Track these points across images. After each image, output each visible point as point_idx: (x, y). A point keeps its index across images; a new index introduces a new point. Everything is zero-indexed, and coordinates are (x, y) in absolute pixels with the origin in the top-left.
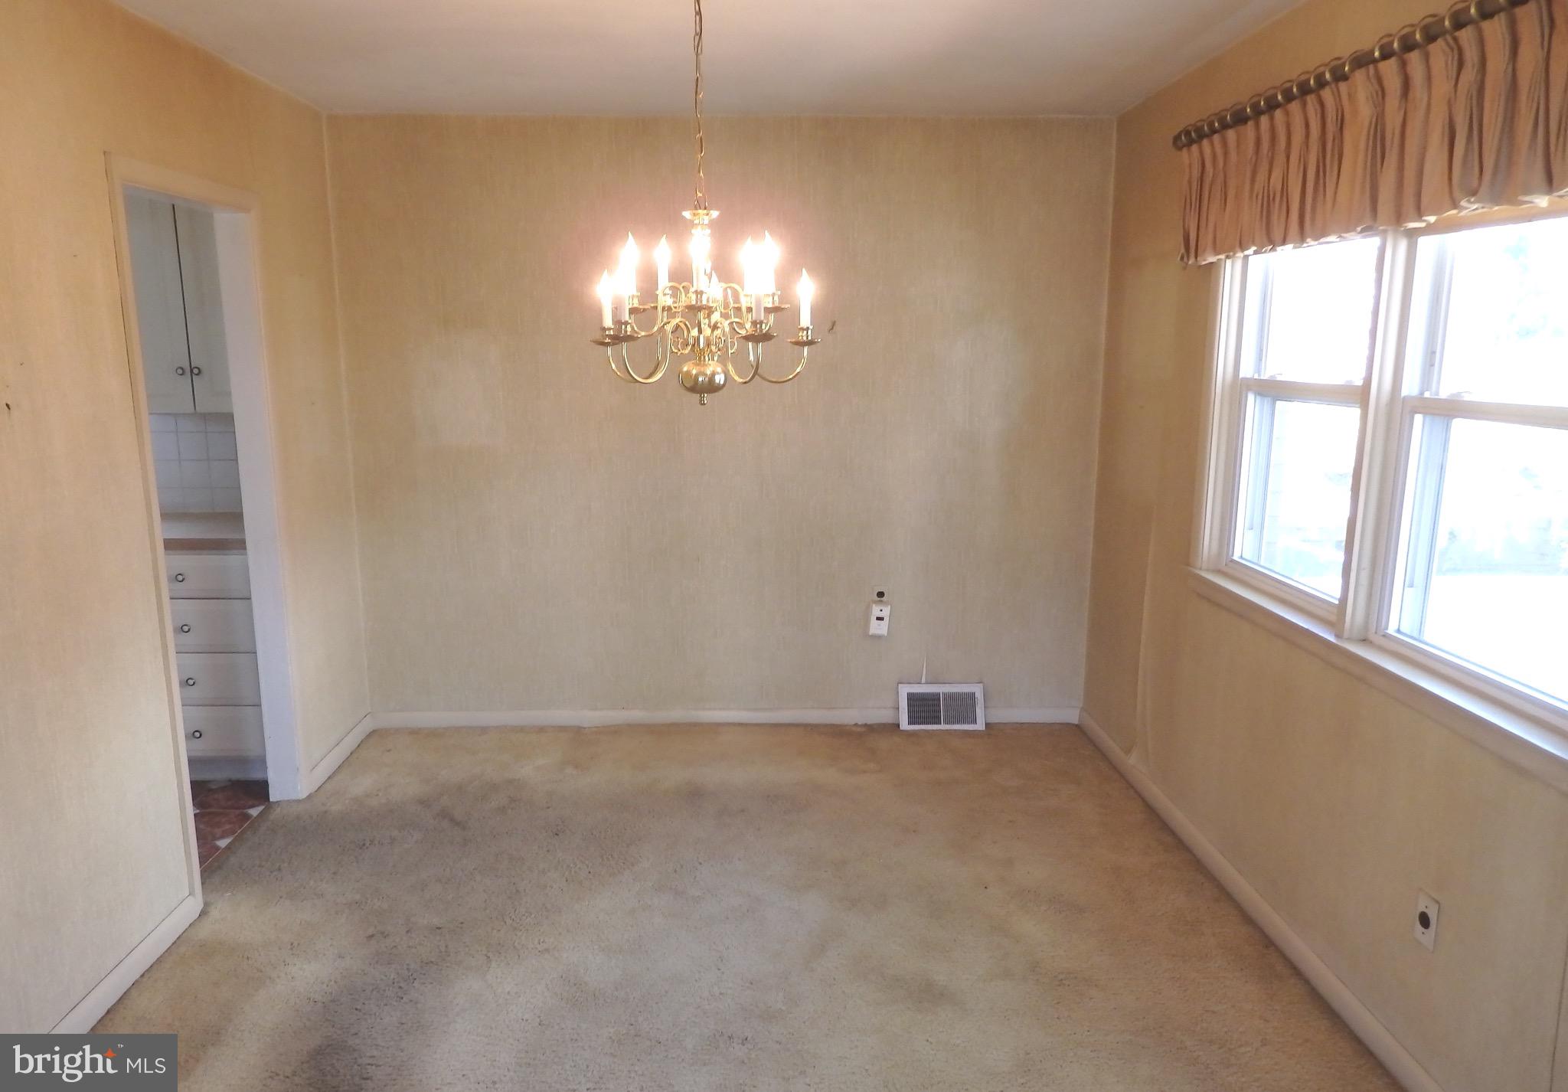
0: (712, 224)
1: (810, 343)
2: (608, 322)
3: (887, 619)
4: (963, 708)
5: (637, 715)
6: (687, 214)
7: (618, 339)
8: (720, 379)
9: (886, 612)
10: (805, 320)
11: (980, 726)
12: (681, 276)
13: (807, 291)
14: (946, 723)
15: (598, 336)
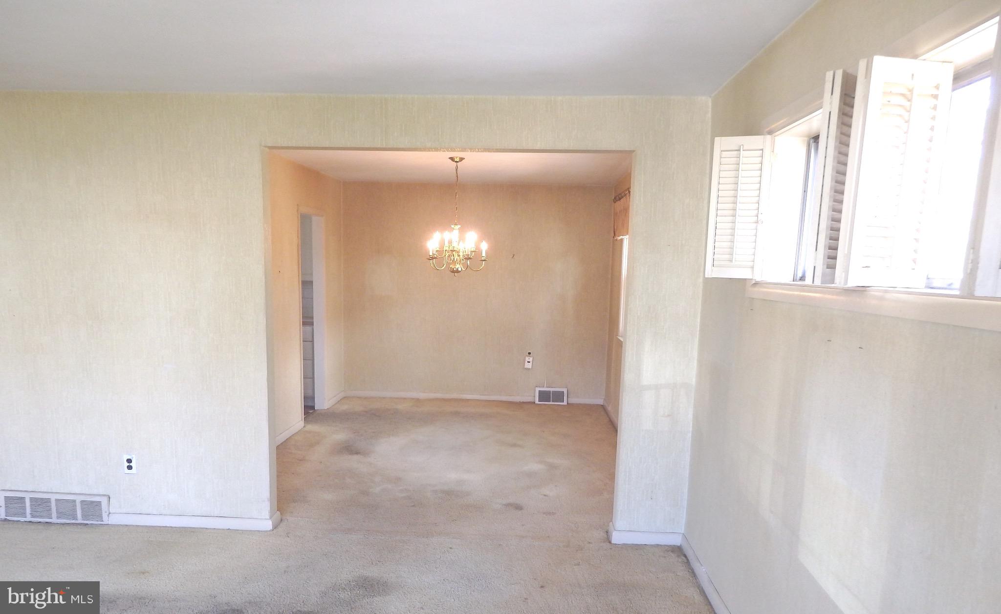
0: (459, 229)
1: (485, 260)
2: (431, 254)
3: (531, 362)
4: (559, 396)
5: (439, 395)
6: (453, 226)
7: (433, 258)
8: (460, 269)
9: (531, 360)
10: (484, 254)
11: (565, 403)
12: (450, 242)
13: (484, 246)
14: (553, 402)
15: (428, 257)
